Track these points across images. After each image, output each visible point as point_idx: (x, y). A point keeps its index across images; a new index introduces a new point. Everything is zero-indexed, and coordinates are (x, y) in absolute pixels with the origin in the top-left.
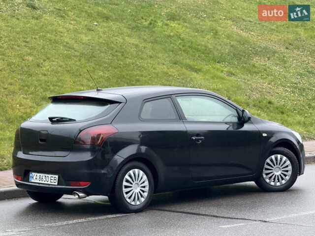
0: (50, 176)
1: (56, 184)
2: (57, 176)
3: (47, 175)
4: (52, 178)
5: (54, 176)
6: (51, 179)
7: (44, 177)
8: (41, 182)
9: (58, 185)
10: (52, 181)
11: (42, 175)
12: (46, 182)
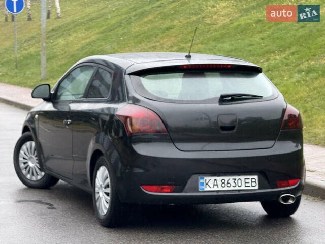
0: (243, 178)
1: (257, 187)
2: (256, 177)
3: (237, 178)
4: (247, 181)
5: (250, 177)
6: (245, 183)
7: (231, 182)
8: (226, 188)
9: (260, 188)
10: (247, 185)
11: (226, 178)
12: (237, 188)
